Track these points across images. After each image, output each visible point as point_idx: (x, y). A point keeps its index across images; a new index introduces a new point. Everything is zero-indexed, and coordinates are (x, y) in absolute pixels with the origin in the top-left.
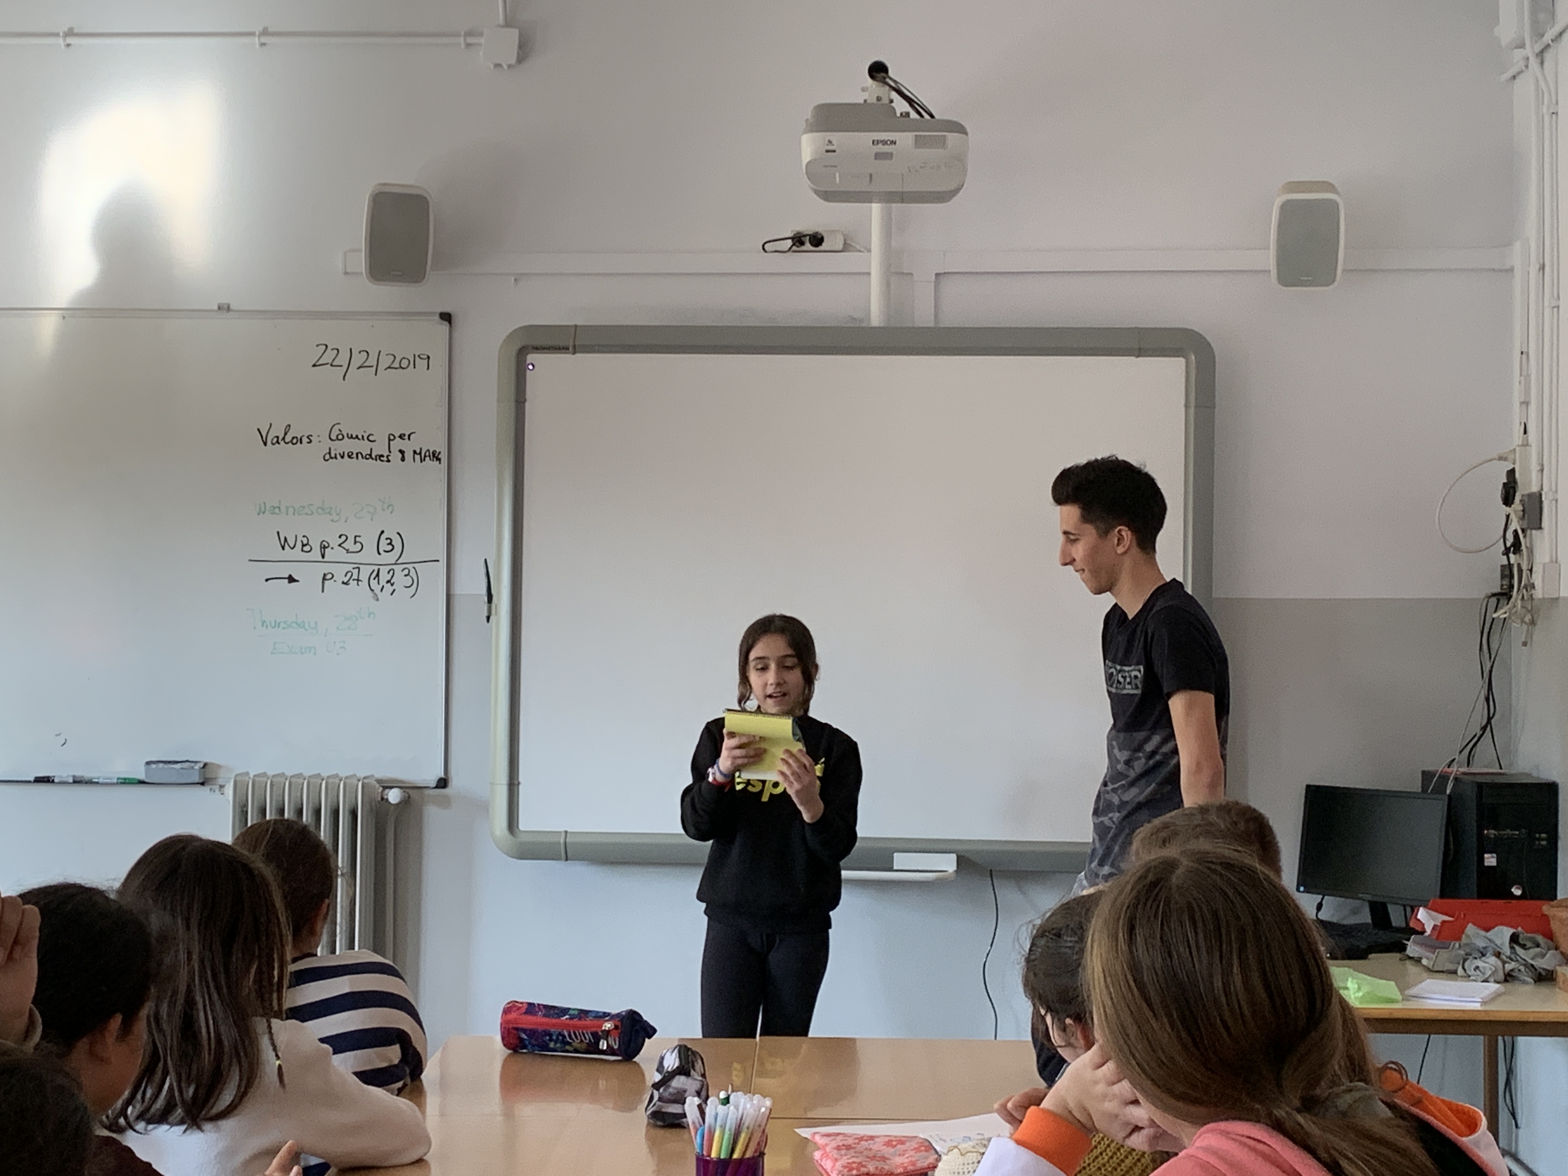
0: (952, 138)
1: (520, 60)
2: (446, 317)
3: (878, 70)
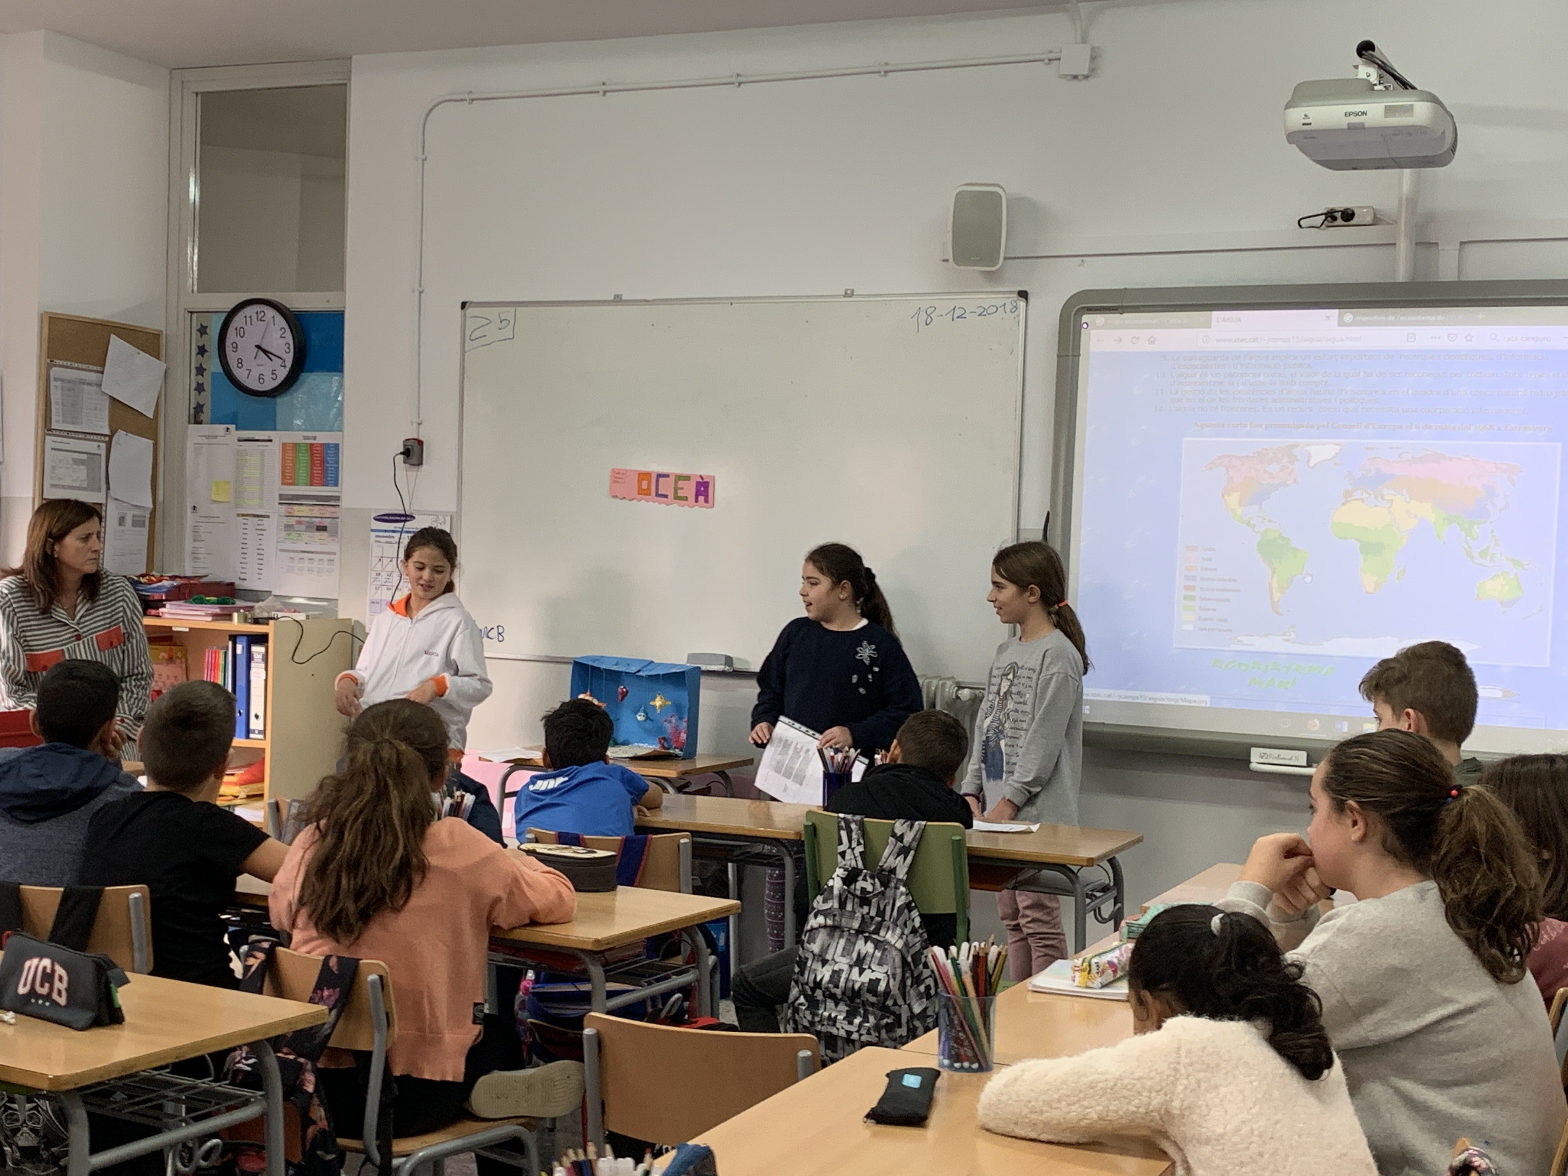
1: (1092, 70)
2: (1024, 295)
3: (1366, 49)
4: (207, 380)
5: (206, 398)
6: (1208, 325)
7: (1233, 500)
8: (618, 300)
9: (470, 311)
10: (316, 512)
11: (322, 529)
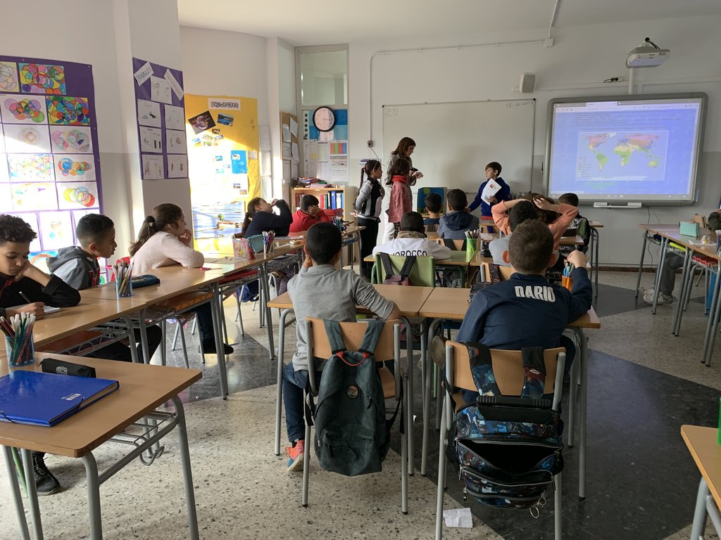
0: (668, 53)
1: (553, 45)
2: (534, 99)
3: (647, 40)
4: (308, 128)
5: (308, 133)
6: (585, 106)
7: (591, 147)
8: (426, 103)
9: (385, 107)
10: (341, 160)
11: (343, 164)
